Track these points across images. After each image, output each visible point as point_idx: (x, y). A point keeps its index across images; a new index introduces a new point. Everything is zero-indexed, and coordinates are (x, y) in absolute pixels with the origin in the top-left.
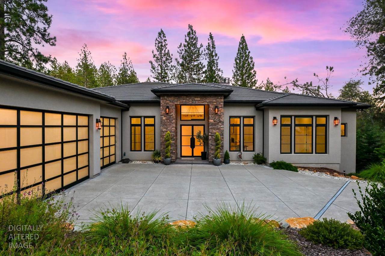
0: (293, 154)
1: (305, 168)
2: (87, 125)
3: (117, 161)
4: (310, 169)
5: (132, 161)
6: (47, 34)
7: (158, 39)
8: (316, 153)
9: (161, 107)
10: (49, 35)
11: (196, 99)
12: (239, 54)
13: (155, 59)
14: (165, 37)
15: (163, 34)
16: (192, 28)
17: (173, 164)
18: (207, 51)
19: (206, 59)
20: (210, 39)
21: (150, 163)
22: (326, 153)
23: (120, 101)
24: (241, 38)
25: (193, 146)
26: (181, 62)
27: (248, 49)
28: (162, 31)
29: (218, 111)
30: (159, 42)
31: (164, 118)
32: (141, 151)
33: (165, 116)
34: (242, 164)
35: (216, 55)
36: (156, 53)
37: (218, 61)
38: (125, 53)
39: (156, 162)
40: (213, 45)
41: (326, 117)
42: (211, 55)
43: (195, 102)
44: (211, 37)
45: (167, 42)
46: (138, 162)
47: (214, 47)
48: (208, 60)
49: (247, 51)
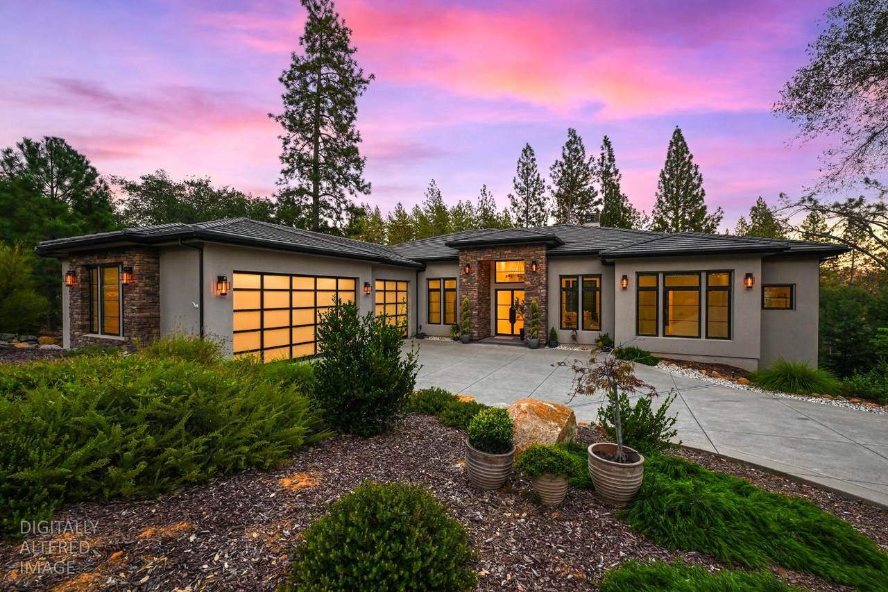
0: (661, 337)
1: (671, 361)
2: (354, 289)
3: (410, 335)
4: (679, 363)
5: (428, 336)
6: (361, 180)
7: (522, 160)
8: (707, 337)
9: (460, 265)
10: (363, 181)
11: (505, 252)
12: (669, 164)
13: (518, 190)
14: (533, 155)
15: (531, 150)
16: (574, 134)
17: (472, 342)
18: (599, 168)
19: (598, 181)
20: (604, 146)
21: (448, 340)
22: (729, 338)
23: (413, 260)
24: (674, 134)
25: (513, 319)
26: (556, 191)
27: (687, 152)
28: (528, 147)
29: (536, 269)
30: (524, 165)
31: (464, 280)
32: (440, 324)
33: (465, 278)
34: (576, 349)
35: (616, 172)
36: (519, 180)
37: (619, 182)
38: (484, 186)
39: (456, 339)
40: (611, 155)
41: (730, 273)
42: (606, 174)
43: (504, 256)
44: (607, 143)
45: (536, 163)
46: (435, 339)
47: (612, 159)
48: (601, 182)
49: (687, 156)
